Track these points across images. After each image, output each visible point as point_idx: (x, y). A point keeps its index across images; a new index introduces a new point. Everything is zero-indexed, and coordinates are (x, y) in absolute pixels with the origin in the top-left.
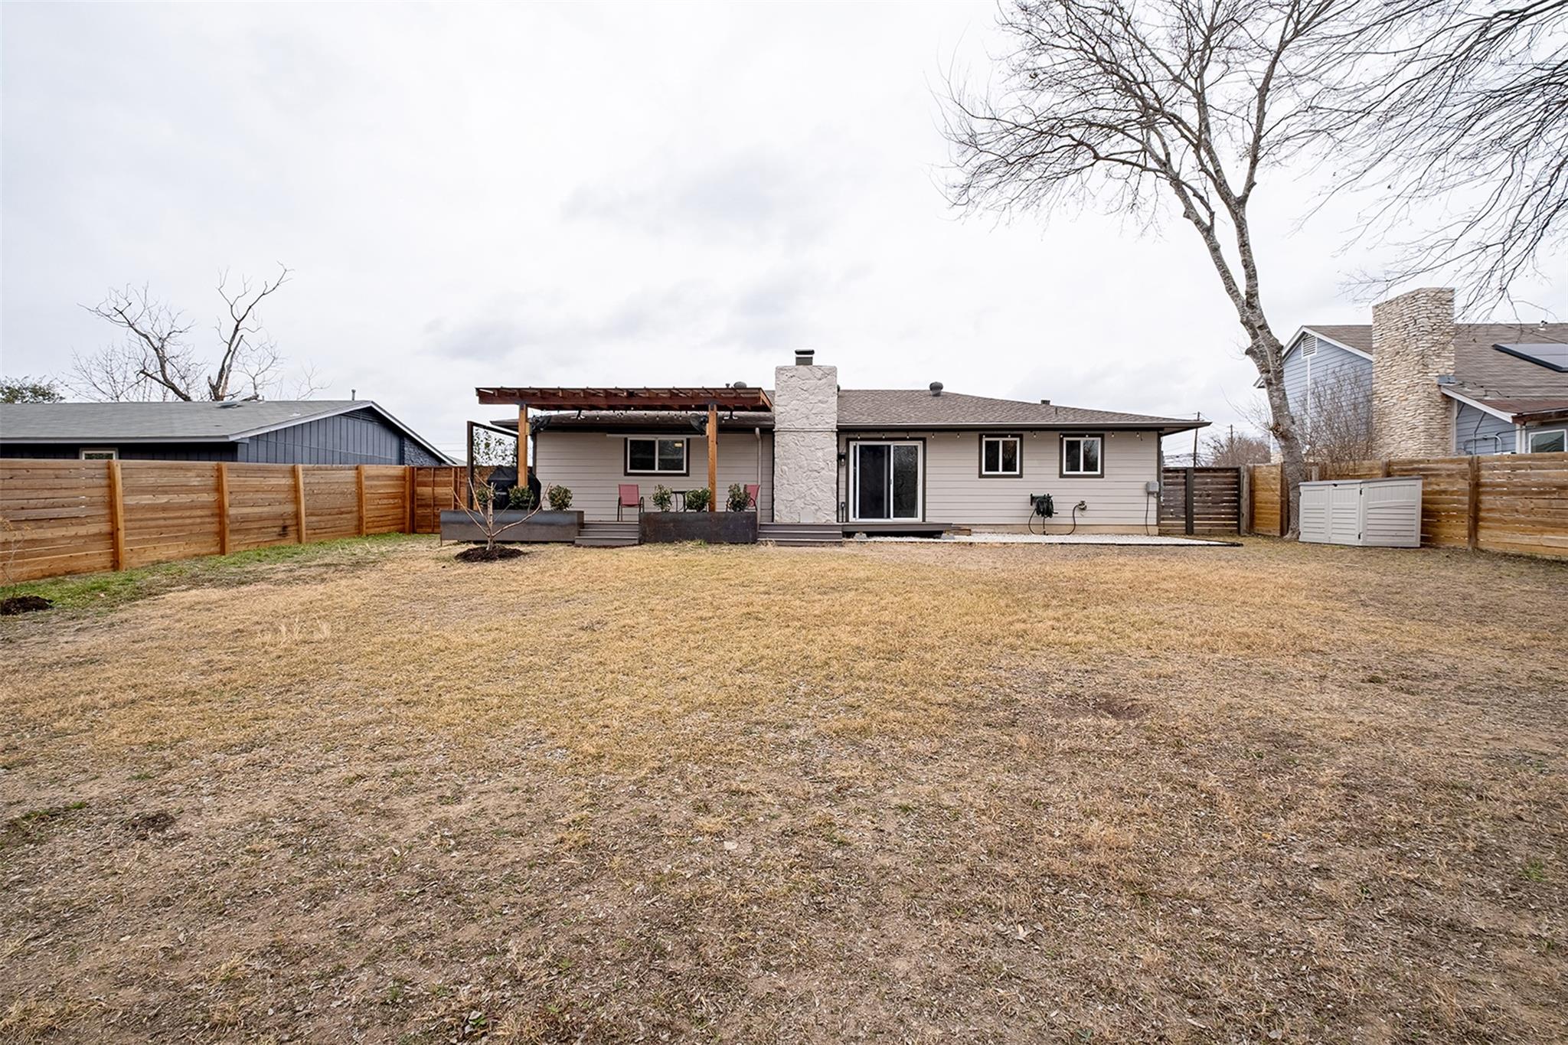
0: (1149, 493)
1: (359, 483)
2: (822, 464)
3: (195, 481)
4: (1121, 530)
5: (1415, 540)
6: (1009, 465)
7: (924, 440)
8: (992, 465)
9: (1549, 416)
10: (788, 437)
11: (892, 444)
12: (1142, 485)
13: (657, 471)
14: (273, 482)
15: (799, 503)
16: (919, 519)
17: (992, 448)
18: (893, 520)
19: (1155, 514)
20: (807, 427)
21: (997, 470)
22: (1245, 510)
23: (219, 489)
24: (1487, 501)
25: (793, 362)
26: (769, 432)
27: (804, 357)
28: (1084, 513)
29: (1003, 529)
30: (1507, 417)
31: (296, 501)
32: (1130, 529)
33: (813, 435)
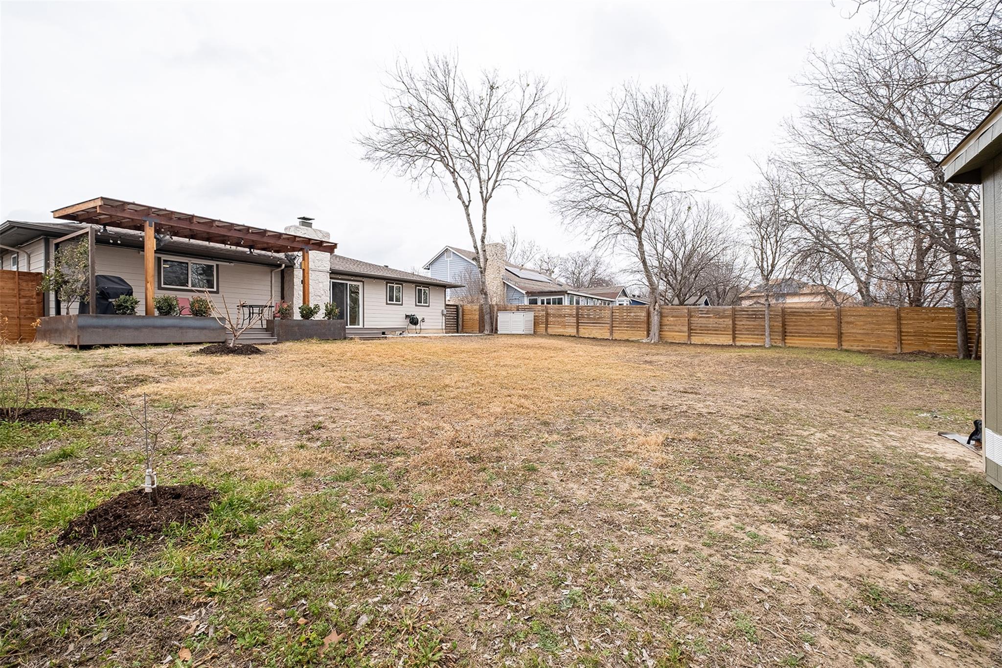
0: (443, 315)
2: (322, 292)
4: (435, 331)
5: (532, 332)
6: (398, 298)
7: (363, 282)
8: (391, 299)
9: (535, 293)
11: (349, 283)
12: (441, 311)
13: (190, 288)
16: (361, 326)
17: (391, 289)
19: (444, 324)
20: (313, 268)
21: (393, 301)
22: (460, 323)
24: (551, 319)
27: (306, 221)
28: (424, 323)
30: (524, 292)
32: (437, 330)
33: (317, 273)
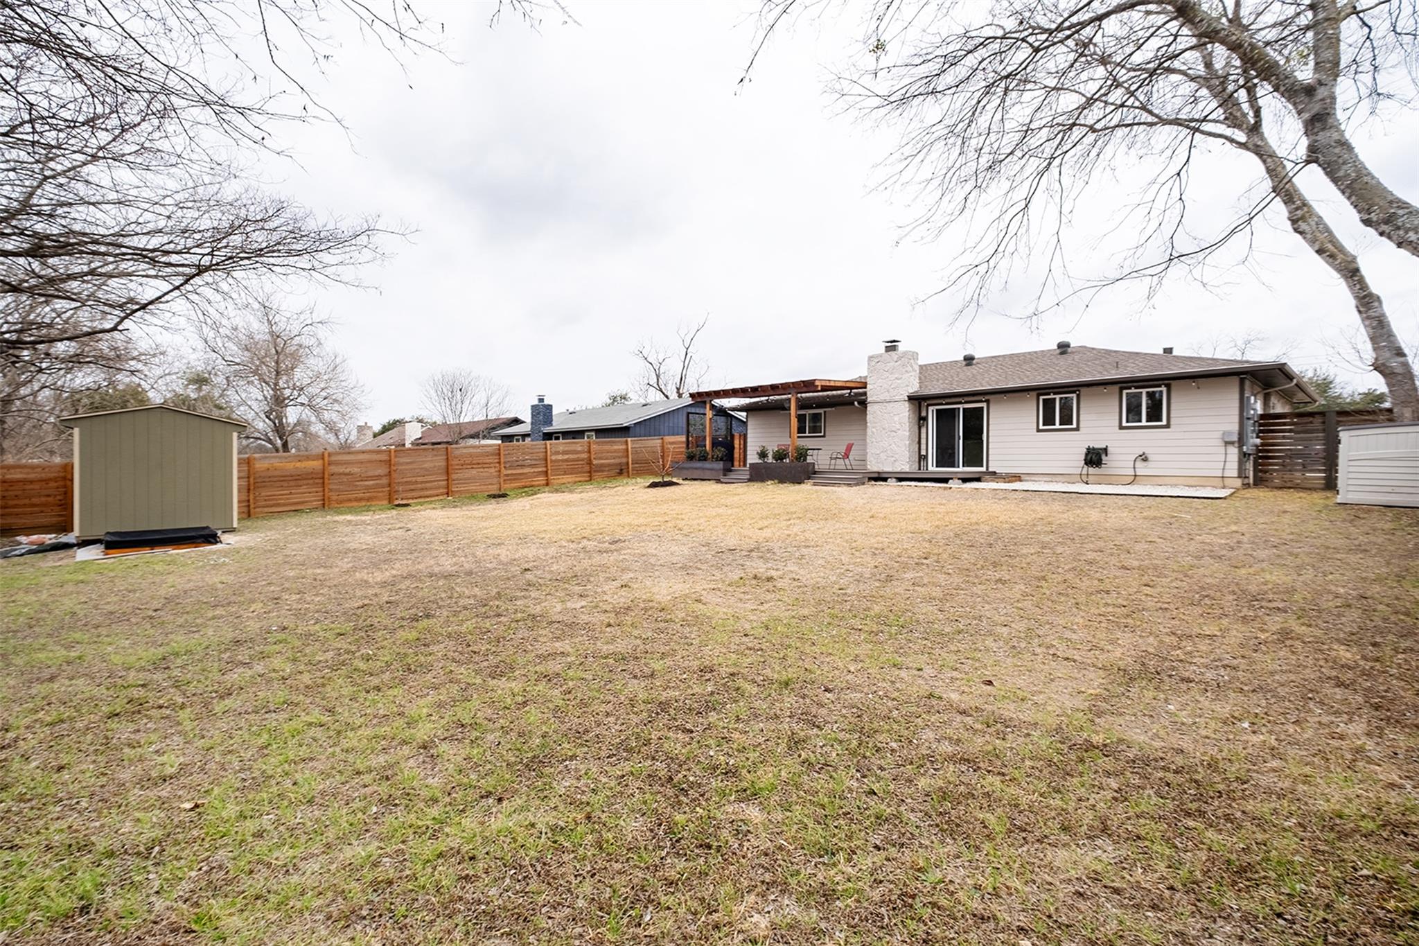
0: (1227, 443)
1: (663, 447)
2: (898, 426)
3: (580, 449)
4: (1192, 481)
6: (1066, 420)
7: (988, 402)
8: (1049, 420)
10: (876, 407)
11: (961, 407)
12: (1219, 435)
13: (807, 434)
14: (616, 447)
15: (883, 456)
16: (984, 467)
17: (1049, 405)
18: (961, 469)
19: (1236, 465)
20: (888, 399)
21: (1054, 424)
23: (589, 452)
25: (883, 350)
26: (864, 404)
27: (892, 346)
28: (1145, 464)
29: (1060, 478)
31: (627, 456)
32: (1204, 481)
33: (892, 404)
